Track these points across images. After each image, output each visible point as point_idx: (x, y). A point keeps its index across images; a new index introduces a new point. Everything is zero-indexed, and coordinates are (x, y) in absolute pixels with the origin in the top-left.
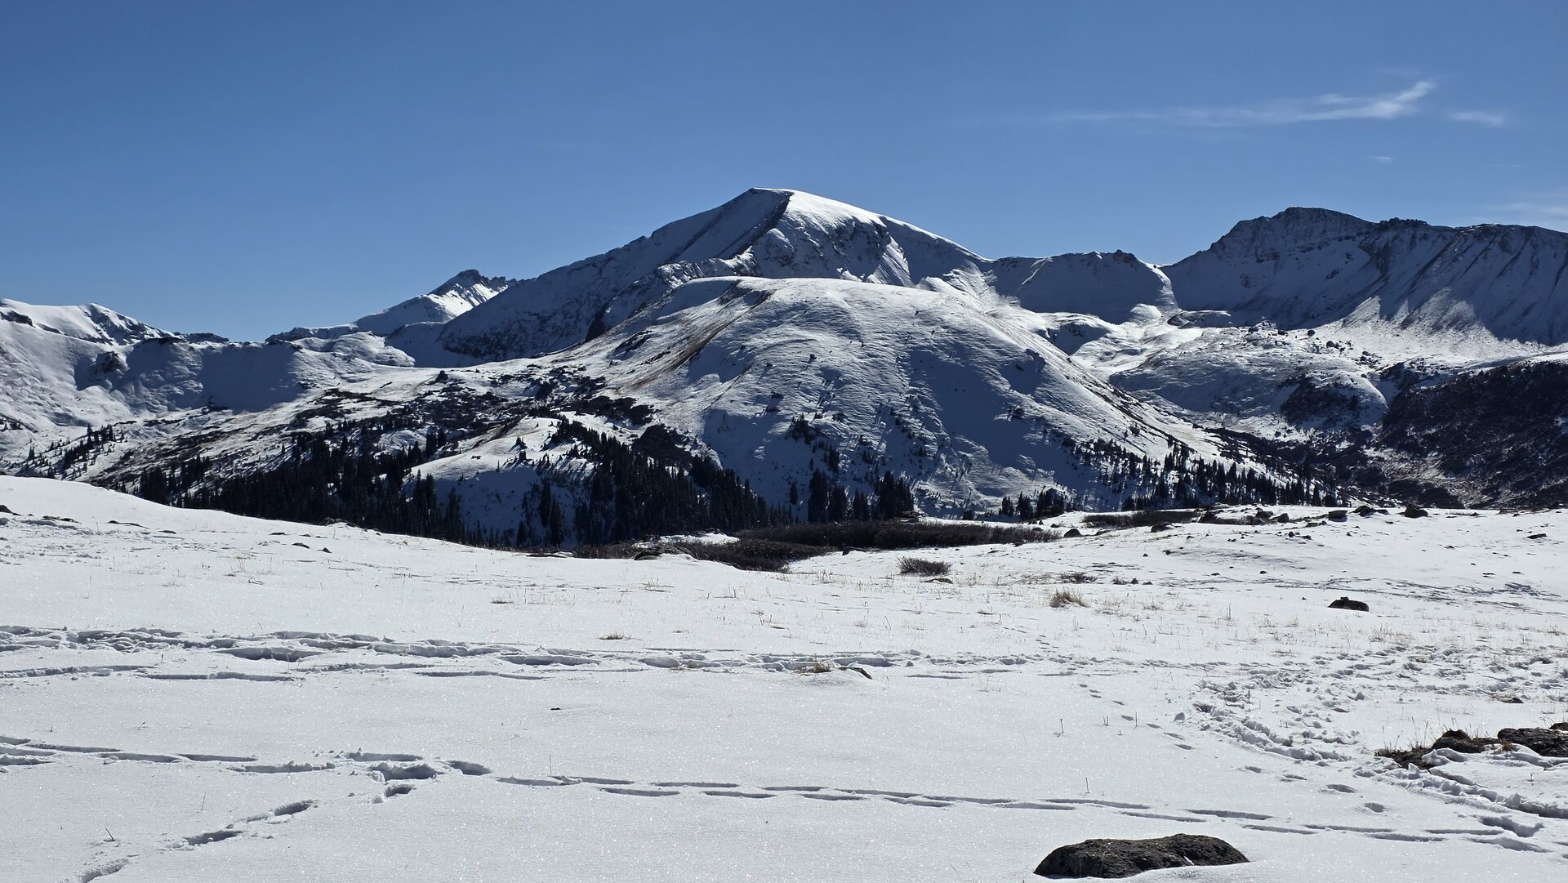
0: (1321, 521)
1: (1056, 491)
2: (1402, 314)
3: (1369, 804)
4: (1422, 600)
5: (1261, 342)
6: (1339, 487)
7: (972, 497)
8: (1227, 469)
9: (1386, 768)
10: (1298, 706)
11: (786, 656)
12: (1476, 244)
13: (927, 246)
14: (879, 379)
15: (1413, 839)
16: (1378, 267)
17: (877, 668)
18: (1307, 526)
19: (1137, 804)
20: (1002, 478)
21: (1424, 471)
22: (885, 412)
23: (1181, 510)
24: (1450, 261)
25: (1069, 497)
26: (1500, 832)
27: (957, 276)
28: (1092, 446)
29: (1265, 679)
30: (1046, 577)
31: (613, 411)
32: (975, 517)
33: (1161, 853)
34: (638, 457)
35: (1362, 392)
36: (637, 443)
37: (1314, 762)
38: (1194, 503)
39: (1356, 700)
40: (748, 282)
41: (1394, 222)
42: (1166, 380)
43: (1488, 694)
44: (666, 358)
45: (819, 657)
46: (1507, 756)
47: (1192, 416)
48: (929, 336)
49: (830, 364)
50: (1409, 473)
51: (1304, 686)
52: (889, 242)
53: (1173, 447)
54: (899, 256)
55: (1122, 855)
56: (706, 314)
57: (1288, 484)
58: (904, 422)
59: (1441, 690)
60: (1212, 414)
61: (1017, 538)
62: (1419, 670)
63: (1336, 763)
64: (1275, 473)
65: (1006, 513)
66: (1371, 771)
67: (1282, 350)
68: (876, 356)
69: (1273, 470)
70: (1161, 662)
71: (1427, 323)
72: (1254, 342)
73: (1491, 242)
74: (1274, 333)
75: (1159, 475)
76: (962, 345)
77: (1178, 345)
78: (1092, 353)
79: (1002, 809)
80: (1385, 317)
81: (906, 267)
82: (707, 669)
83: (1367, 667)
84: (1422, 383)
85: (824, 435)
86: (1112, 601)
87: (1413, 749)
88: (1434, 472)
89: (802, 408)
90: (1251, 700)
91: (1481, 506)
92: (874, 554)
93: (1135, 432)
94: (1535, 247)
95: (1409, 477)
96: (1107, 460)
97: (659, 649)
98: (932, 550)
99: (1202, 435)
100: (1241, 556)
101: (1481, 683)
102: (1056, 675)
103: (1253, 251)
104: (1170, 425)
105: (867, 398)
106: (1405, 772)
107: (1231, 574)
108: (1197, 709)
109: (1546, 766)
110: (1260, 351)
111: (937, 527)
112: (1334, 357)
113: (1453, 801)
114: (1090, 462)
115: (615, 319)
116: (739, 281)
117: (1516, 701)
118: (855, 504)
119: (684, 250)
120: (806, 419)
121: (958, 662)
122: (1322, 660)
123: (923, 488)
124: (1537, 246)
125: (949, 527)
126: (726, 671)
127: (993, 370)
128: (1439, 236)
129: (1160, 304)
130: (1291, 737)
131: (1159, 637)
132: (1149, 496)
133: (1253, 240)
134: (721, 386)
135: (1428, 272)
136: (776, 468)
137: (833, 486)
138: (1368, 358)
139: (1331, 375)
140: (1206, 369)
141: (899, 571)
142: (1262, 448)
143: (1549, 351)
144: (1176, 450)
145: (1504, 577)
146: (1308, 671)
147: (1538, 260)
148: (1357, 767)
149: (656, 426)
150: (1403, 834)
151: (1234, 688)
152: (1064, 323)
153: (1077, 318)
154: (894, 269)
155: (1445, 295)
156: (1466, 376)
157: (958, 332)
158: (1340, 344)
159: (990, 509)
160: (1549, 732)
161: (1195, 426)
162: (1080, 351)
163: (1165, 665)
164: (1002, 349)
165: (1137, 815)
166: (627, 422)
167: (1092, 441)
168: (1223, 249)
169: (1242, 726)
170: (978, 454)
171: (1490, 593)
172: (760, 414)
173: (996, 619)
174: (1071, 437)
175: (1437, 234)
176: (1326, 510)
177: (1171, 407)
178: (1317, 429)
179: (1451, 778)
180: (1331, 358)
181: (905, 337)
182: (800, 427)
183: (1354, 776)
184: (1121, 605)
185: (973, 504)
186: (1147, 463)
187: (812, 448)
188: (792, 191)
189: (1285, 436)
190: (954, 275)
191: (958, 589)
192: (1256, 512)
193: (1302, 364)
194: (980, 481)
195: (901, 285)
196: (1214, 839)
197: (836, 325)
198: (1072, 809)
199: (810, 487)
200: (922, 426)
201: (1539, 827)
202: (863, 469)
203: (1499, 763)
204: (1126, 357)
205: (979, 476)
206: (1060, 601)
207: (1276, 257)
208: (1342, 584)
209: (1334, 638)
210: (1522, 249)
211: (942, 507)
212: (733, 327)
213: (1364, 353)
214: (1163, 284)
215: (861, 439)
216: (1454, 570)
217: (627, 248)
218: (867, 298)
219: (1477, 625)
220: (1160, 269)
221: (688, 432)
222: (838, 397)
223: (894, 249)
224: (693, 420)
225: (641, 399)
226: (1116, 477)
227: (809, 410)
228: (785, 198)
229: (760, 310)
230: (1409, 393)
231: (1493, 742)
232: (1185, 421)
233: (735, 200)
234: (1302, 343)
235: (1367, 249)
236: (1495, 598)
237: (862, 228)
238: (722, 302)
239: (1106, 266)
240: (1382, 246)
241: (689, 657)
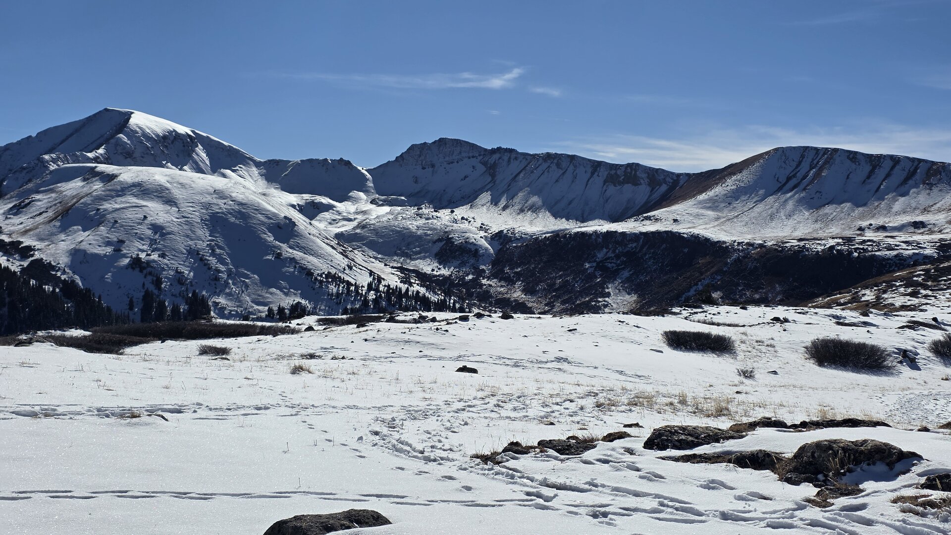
0: (454, 321)
1: (301, 303)
2: (503, 202)
3: (464, 486)
4: (509, 366)
5: (424, 216)
6: (467, 302)
7: (248, 307)
8: (404, 291)
9: (476, 465)
10: (430, 430)
11: (113, 408)
12: (544, 163)
13: (221, 150)
14: (190, 232)
15: (486, 506)
16: (490, 175)
17: (173, 414)
18: (446, 324)
19: (329, 492)
20: (268, 295)
21: (514, 292)
22: (193, 253)
23: (375, 315)
24: (530, 173)
25: (309, 307)
26: (535, 500)
27: (241, 169)
28: (324, 276)
29: (413, 414)
30: (291, 356)
31: (7, 249)
32: (250, 319)
33: (340, 521)
34: (25, 279)
35: (481, 246)
36: (24, 270)
37: (436, 463)
38: (383, 311)
39: (464, 425)
40: (102, 167)
41: (499, 149)
42: (369, 237)
43: (539, 420)
44: (45, 215)
45: (135, 408)
46: (542, 456)
47: (384, 259)
48: (223, 206)
49: (157, 222)
50: (506, 294)
51: (435, 418)
52: (197, 146)
53: (372, 277)
54: (204, 155)
55: (316, 524)
56: (73, 187)
57: (438, 300)
58: (206, 259)
59: (513, 419)
60: (395, 258)
61: (274, 332)
62: (503, 407)
63: (448, 463)
64: (431, 293)
65: (270, 317)
66: (467, 467)
67: (436, 221)
68: (188, 218)
69: (430, 292)
70: (354, 406)
71: (516, 208)
72: (420, 216)
73: (552, 163)
74: (432, 211)
75: (364, 293)
76: (244, 213)
77: (376, 216)
78: (325, 219)
79: (245, 499)
80: (494, 203)
81: (208, 162)
82: (58, 417)
83: (474, 406)
84: (514, 242)
85: (152, 267)
86: (329, 370)
87: (492, 453)
88: (520, 293)
89: (137, 249)
90: (403, 427)
91: (544, 313)
92: (182, 343)
93: (350, 268)
94: (575, 166)
95: (505, 296)
96: (333, 285)
97: (25, 405)
98: (220, 340)
99: (390, 270)
100: (408, 342)
101: (535, 414)
102: (288, 416)
103: (420, 162)
104: (371, 264)
105: (181, 244)
106: (486, 467)
107: (402, 353)
108: (372, 434)
109: (562, 461)
110: (423, 221)
111: (224, 325)
112: (465, 226)
113: (511, 483)
114: (322, 285)
115: (10, 189)
116: (96, 167)
117: (552, 424)
118: (173, 311)
119: (59, 146)
120: (140, 256)
121: (227, 409)
122: (448, 402)
123: (217, 301)
124: (576, 166)
125: (232, 325)
126: (71, 418)
127: (263, 228)
128: (523, 158)
129: (366, 191)
130: (424, 449)
131: (355, 391)
132: (357, 306)
133: (420, 156)
134: (83, 234)
135: (517, 179)
136: (120, 287)
137: (158, 299)
138: (484, 227)
139: (463, 237)
140: (392, 231)
141: (198, 353)
142: (424, 278)
143: (582, 225)
144: (374, 279)
145: (553, 353)
146: (440, 409)
147: (577, 174)
148: (460, 465)
149: (37, 259)
150: (481, 503)
151: (394, 420)
152: (307, 201)
153: (316, 198)
154: (200, 163)
155: (526, 192)
156: (537, 238)
157: (241, 204)
158: (468, 218)
159: (260, 314)
160: (565, 441)
161: (386, 265)
162: (318, 218)
163: (355, 407)
164: (269, 216)
165: (329, 499)
166: (16, 256)
167: (324, 273)
168: (403, 160)
169: (396, 443)
170: (253, 280)
171: (546, 362)
172: (109, 253)
173: (254, 382)
174: (311, 270)
175: (522, 157)
176: (458, 315)
177: (372, 253)
178: (455, 268)
179: (511, 469)
180: (464, 226)
181: (207, 206)
182: (136, 261)
183: (457, 470)
184: (333, 372)
185: (249, 311)
186: (357, 287)
187: (144, 275)
188: (133, 111)
189: (437, 272)
190: (239, 169)
191: (232, 364)
192: (419, 316)
193: (447, 230)
194: (253, 296)
195: (205, 174)
196: (372, 511)
197: (161, 197)
198: (289, 497)
199: (143, 300)
200: (217, 262)
201: (556, 495)
202: (177, 289)
203: (537, 460)
204: (345, 223)
205: (253, 293)
206: (297, 370)
207: (433, 166)
208: (465, 358)
209: (457, 390)
210: (568, 167)
211: (229, 313)
212: (92, 196)
213: (482, 224)
214: (368, 180)
215: (177, 270)
216: (526, 350)
217: (19, 143)
218: (182, 181)
219: (537, 381)
220: (366, 170)
221: (59, 264)
222: (162, 243)
223: (200, 149)
224: (63, 256)
225: (27, 241)
226: (338, 295)
227: (143, 251)
228: (129, 115)
229: (110, 186)
230: (507, 248)
231: (534, 448)
232: (380, 261)
233: (95, 115)
234: (447, 217)
235: (484, 164)
236: (549, 365)
237: (179, 136)
238: (84, 180)
239: (334, 167)
240: (492, 163)
241: (46, 410)
